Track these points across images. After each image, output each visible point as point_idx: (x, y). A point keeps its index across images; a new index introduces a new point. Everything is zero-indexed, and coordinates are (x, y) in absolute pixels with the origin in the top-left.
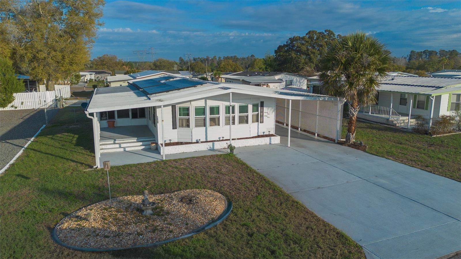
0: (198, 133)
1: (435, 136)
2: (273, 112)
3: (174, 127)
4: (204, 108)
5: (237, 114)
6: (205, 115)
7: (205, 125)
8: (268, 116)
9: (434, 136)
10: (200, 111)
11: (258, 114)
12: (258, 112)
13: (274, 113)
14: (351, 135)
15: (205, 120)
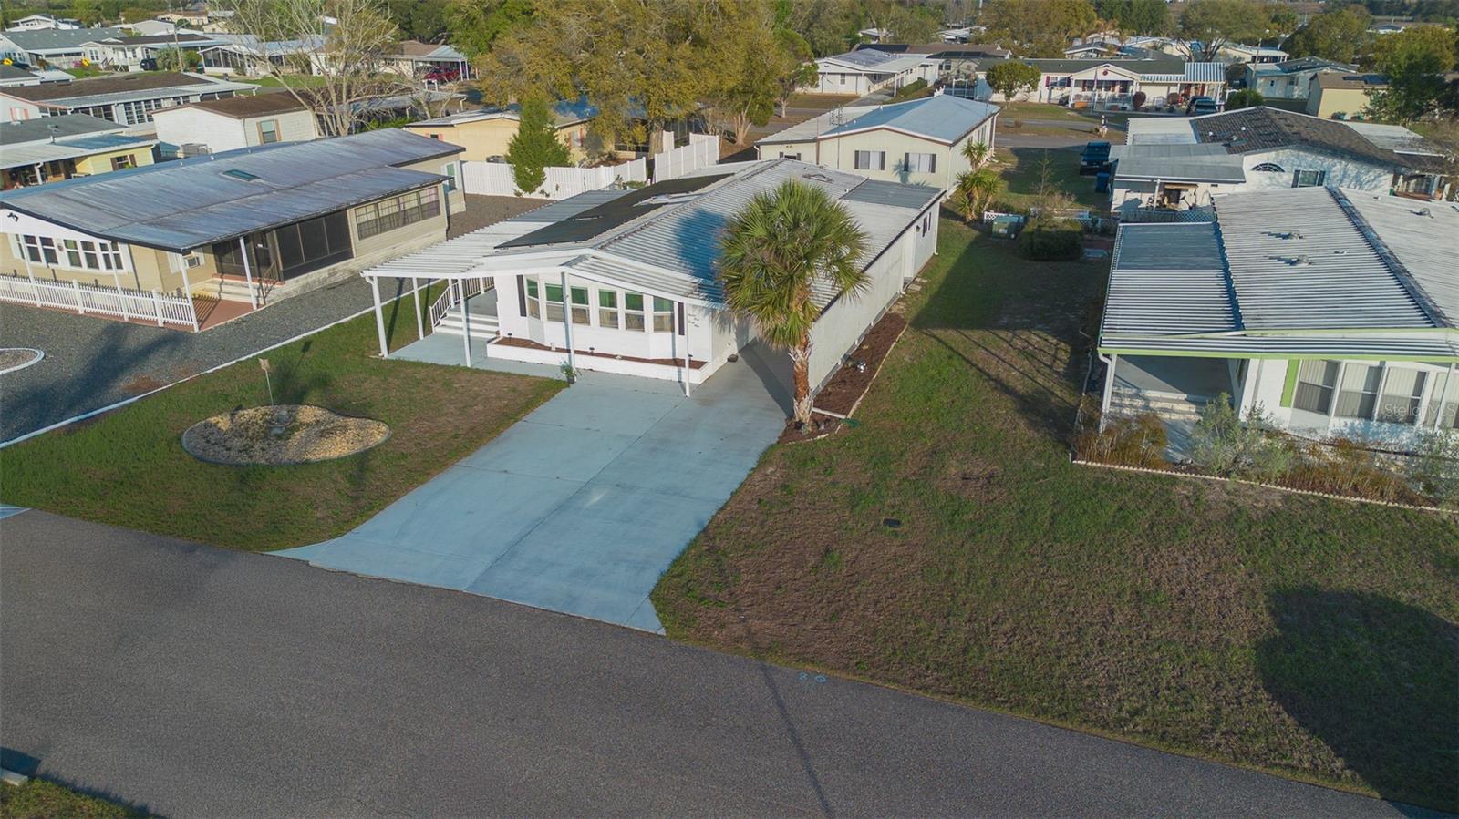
0: (553, 333)
1: (1084, 462)
2: (705, 315)
3: (523, 313)
4: (561, 289)
5: (621, 308)
6: (562, 301)
7: (564, 320)
8: (696, 322)
9: (1079, 462)
10: (555, 293)
11: (672, 316)
12: (670, 312)
13: (707, 317)
14: (796, 404)
15: (564, 310)
